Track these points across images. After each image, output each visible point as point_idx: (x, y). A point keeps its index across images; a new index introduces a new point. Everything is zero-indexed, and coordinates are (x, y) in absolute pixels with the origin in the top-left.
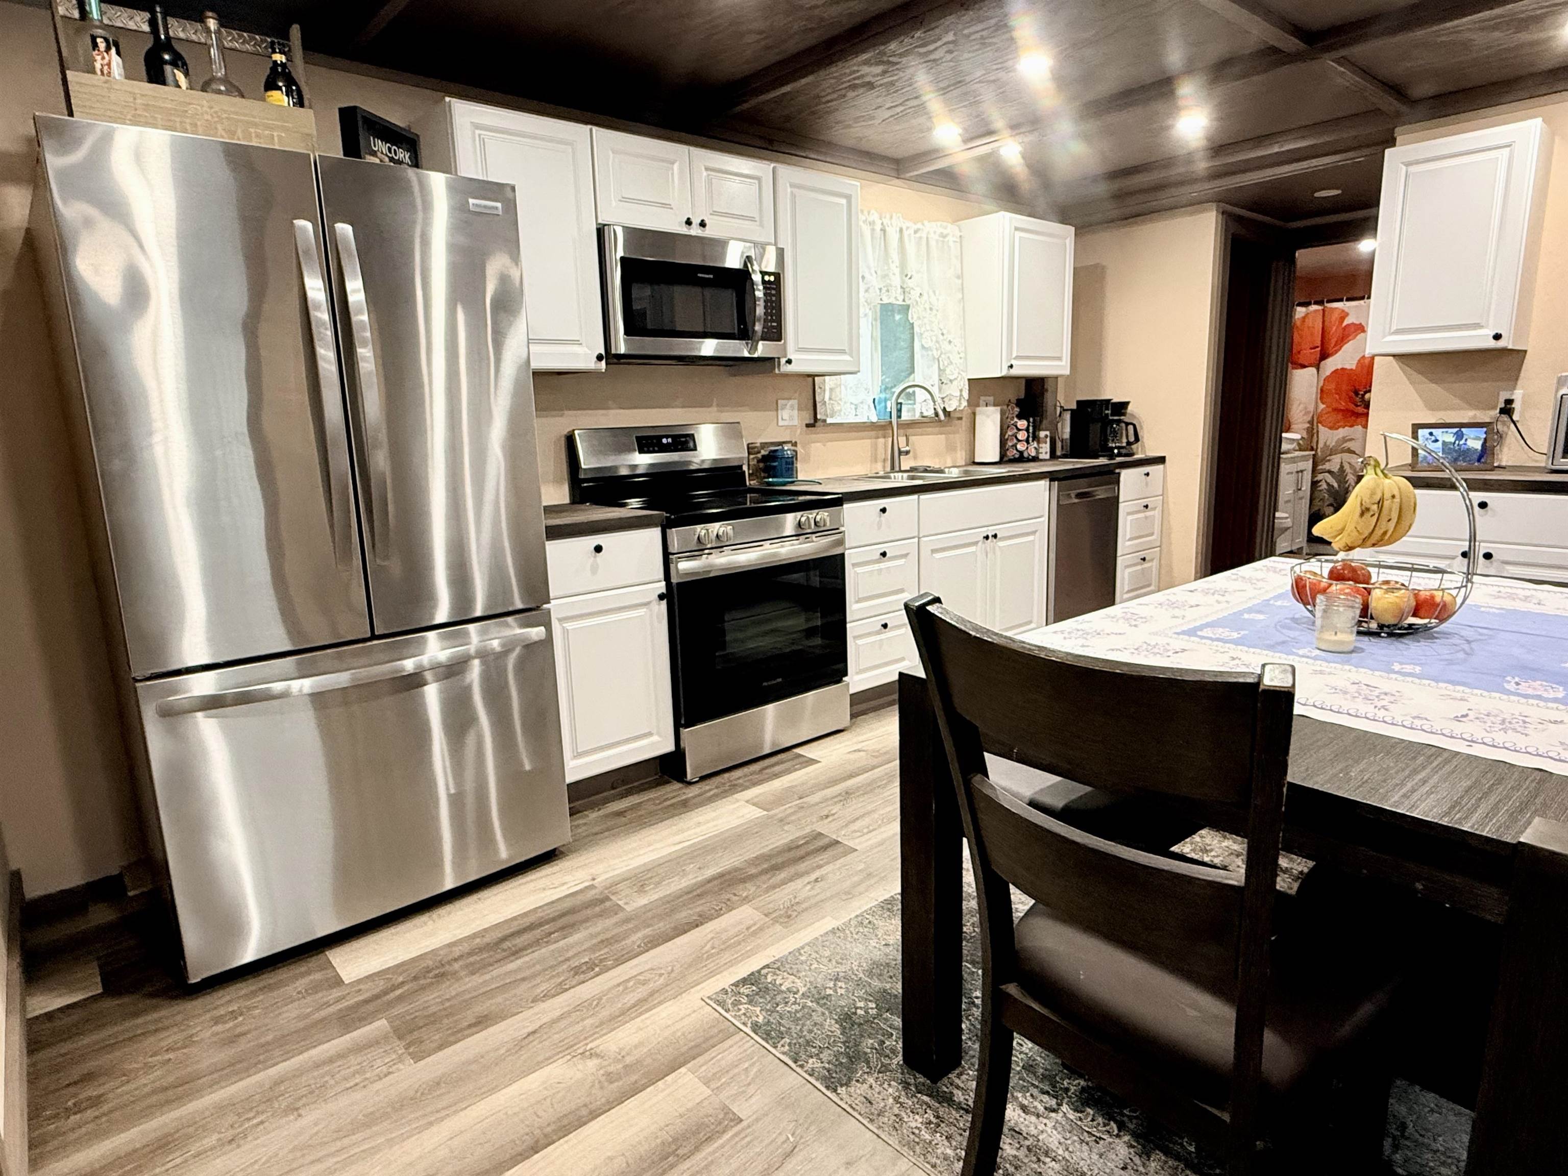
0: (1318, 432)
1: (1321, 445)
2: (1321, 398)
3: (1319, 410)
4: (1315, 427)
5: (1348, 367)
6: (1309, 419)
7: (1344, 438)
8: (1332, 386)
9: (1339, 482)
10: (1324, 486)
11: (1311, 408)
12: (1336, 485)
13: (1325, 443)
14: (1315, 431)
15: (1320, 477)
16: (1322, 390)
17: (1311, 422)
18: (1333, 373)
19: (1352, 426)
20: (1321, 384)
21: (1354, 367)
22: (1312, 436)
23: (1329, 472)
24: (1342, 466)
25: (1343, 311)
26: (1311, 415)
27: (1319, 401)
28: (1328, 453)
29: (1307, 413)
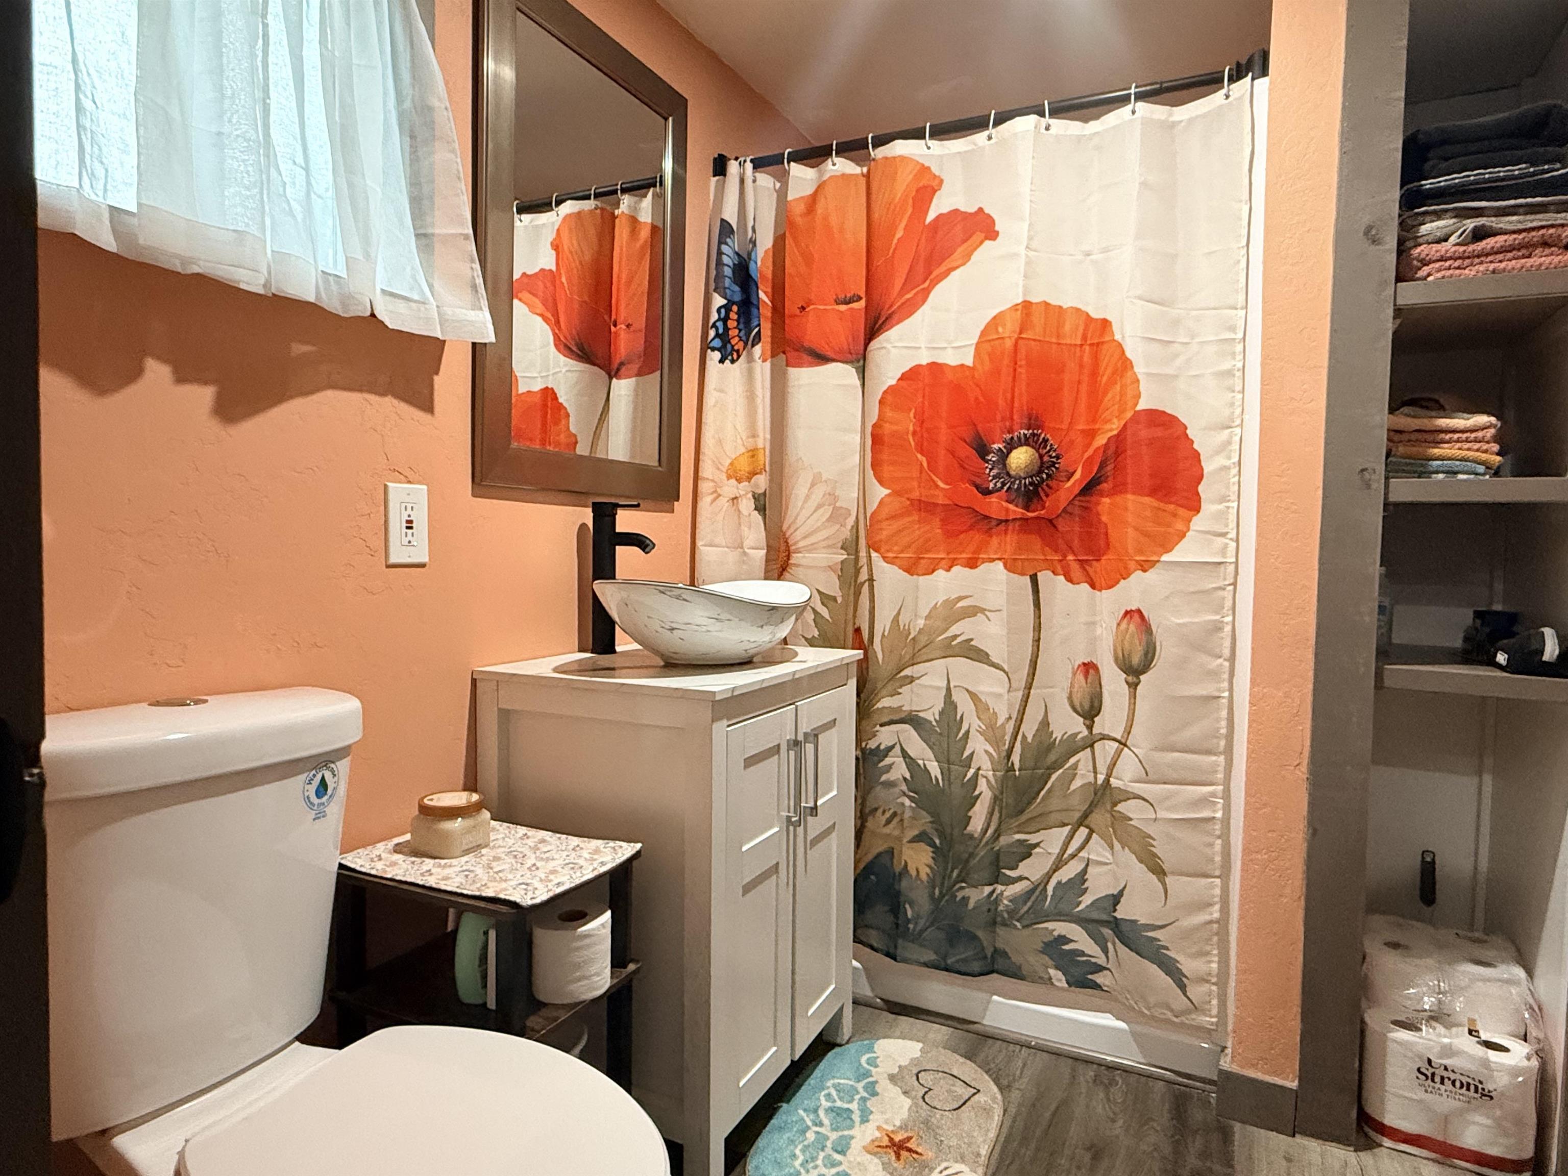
0: (871, 580)
1: (883, 624)
2: (876, 465)
3: (872, 506)
4: (863, 561)
5: (951, 359)
6: (846, 533)
7: (950, 603)
8: (907, 423)
9: (945, 760)
10: (899, 771)
11: (849, 496)
12: (934, 769)
13: (896, 619)
14: (864, 576)
15: (885, 736)
16: (877, 439)
17: (851, 546)
18: (904, 377)
19: (972, 564)
20: (873, 417)
21: (968, 360)
22: (857, 594)
23: (913, 720)
24: (950, 705)
25: (925, 170)
26: (851, 521)
27: (870, 473)
28: (907, 653)
29: (837, 515)
